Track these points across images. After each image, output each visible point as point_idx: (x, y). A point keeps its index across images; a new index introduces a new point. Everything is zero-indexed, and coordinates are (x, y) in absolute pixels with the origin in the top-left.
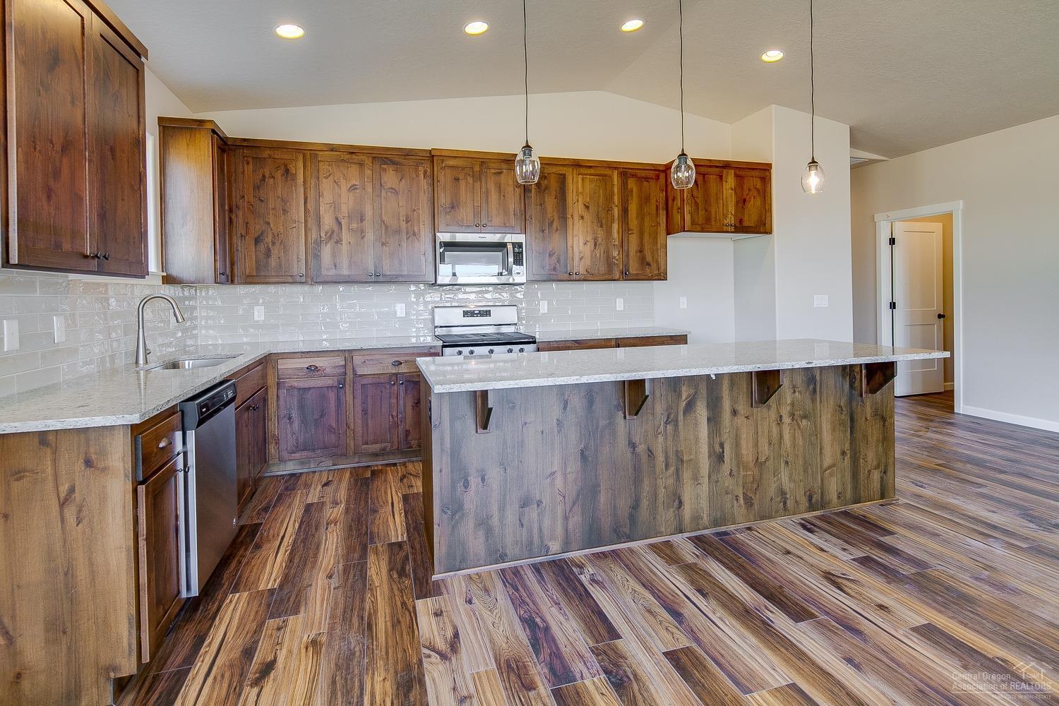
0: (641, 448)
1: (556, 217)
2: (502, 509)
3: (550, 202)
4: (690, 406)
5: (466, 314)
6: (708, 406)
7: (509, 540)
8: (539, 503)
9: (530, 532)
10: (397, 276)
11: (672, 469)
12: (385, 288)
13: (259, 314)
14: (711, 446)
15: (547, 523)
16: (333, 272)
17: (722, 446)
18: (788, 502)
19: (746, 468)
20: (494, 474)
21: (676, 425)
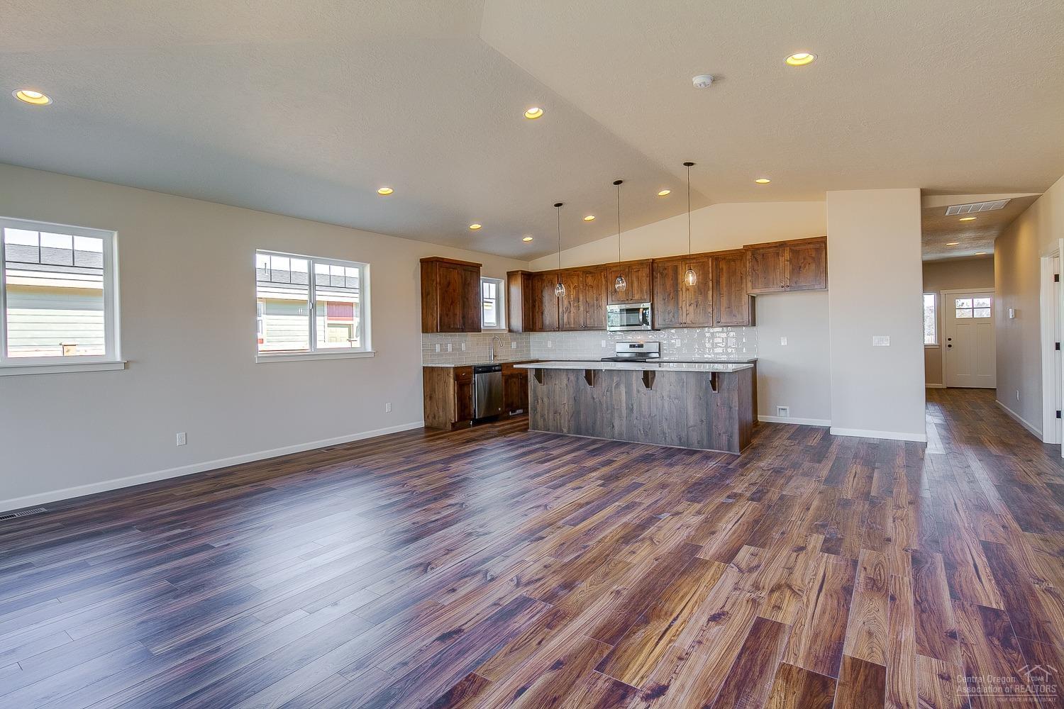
0: (596, 400)
1: (672, 291)
2: (548, 413)
3: (669, 283)
4: (618, 385)
5: (631, 346)
6: (626, 387)
7: (551, 424)
8: (560, 413)
9: (557, 423)
10: (592, 327)
11: (609, 411)
12: (588, 332)
13: (550, 345)
14: (627, 404)
15: (562, 421)
16: (568, 326)
17: (632, 405)
18: (667, 439)
19: (644, 417)
20: (545, 400)
21: (611, 393)
